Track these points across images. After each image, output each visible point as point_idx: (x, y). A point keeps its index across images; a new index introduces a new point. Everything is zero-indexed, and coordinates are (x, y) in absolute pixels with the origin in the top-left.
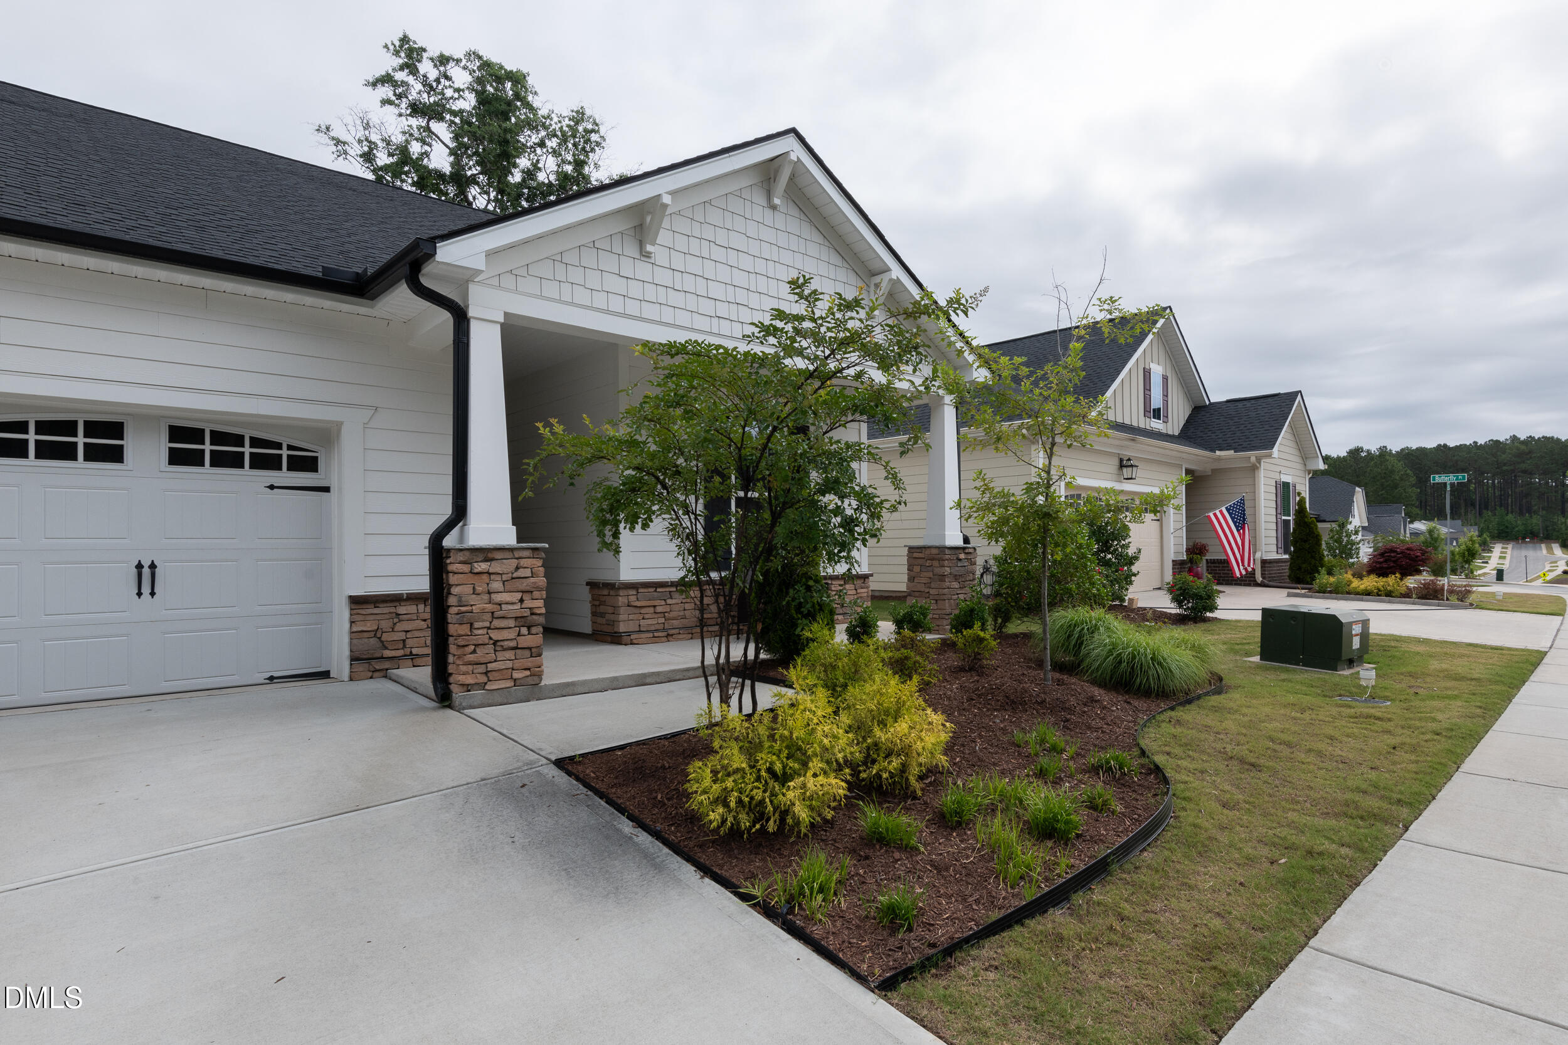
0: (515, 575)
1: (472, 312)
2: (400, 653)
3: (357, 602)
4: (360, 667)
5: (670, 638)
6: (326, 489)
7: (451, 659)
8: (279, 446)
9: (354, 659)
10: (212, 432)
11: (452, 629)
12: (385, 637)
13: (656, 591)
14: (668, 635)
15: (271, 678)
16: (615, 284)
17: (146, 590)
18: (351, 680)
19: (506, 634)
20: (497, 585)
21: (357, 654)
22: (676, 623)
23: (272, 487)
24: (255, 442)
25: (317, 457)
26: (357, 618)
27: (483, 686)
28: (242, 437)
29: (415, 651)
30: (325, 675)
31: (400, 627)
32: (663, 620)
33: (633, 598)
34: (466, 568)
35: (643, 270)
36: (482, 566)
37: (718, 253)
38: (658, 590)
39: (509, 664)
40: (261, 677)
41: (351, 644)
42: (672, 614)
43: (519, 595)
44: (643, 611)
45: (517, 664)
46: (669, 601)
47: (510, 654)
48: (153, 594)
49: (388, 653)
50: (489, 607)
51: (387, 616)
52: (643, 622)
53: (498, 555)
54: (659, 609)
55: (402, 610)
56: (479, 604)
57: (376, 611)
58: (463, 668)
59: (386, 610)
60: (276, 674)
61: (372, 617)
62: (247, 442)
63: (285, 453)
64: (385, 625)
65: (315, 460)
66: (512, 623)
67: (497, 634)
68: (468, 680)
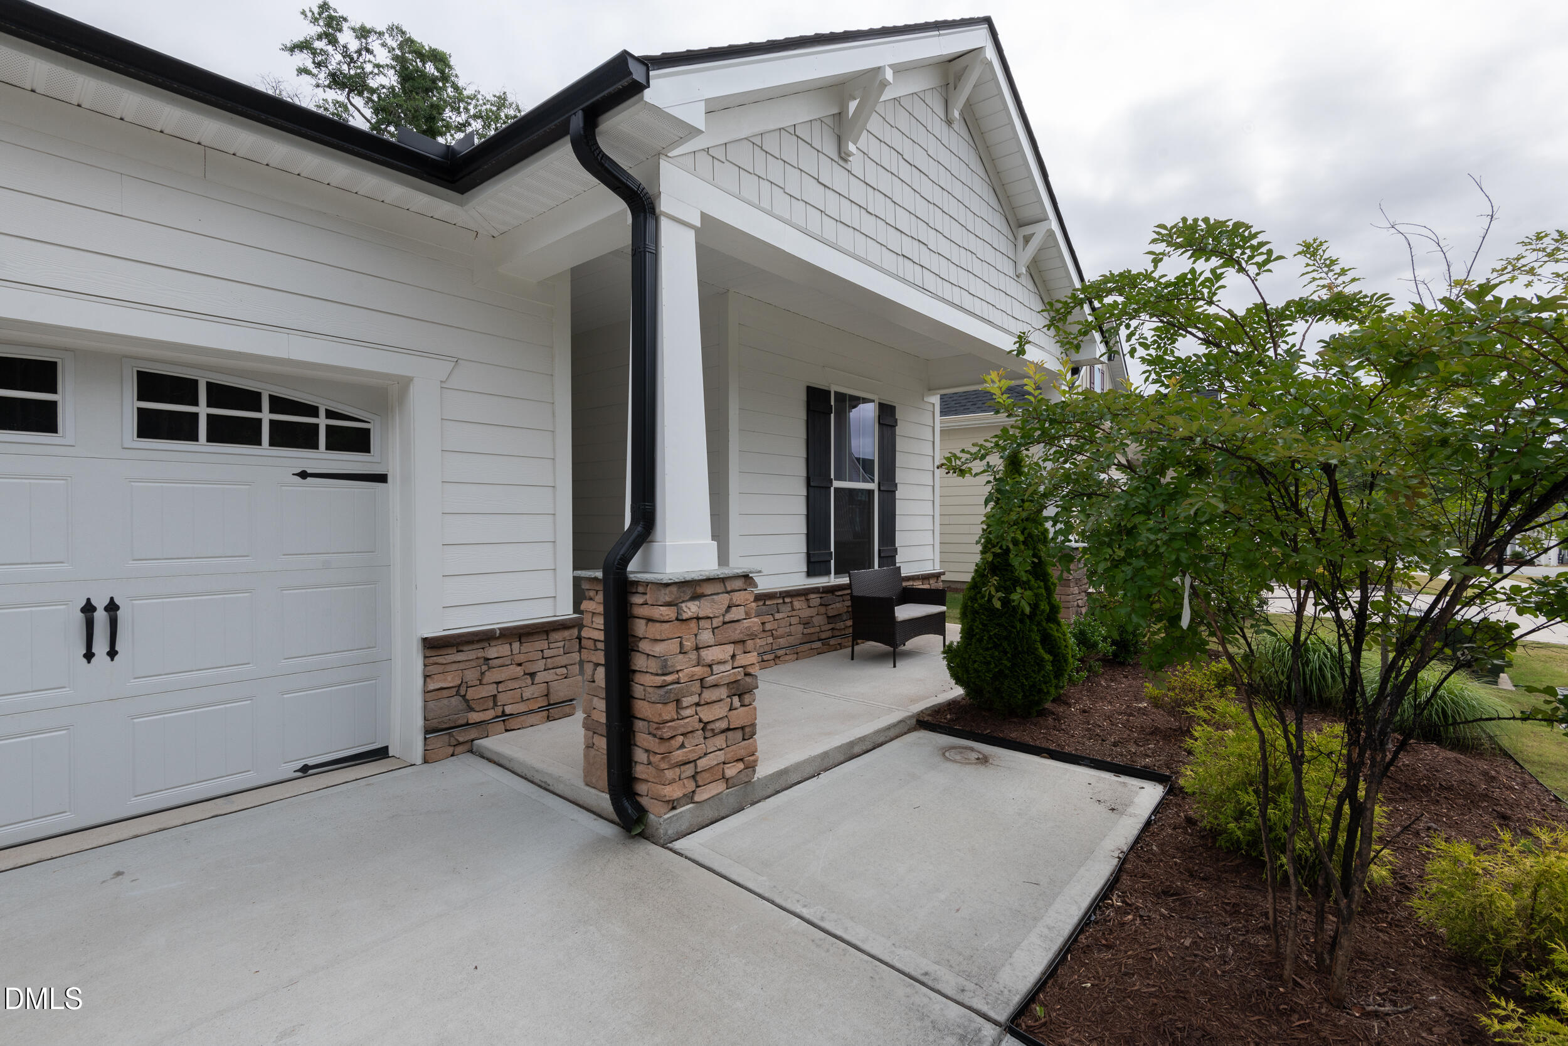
0: (727, 619)
1: (665, 205)
2: (490, 714)
3: (433, 646)
4: (439, 741)
5: (777, 661)
6: (382, 478)
7: (640, 756)
8: (313, 411)
9: (430, 729)
10: (210, 386)
11: (642, 708)
12: (471, 694)
13: (764, 604)
14: (776, 657)
15: (305, 769)
16: (814, 192)
17: (101, 646)
18: (426, 761)
19: (719, 711)
20: (706, 637)
21: (434, 723)
22: (782, 642)
23: (303, 475)
24: (279, 404)
25: (368, 430)
26: (432, 669)
27: (690, 798)
28: (257, 396)
29: (508, 710)
30: (381, 753)
31: (490, 677)
32: (770, 640)
34: (668, 613)
36: (691, 609)
38: (768, 603)
39: (721, 756)
40: (289, 769)
41: (425, 707)
42: (780, 631)
43: (730, 649)
45: (729, 754)
46: (777, 616)
47: (720, 741)
48: (112, 653)
49: (474, 717)
50: (699, 671)
51: (474, 664)
53: (708, 589)
55: (492, 652)
56: (686, 667)
57: (460, 657)
58: (669, 774)
59: (472, 655)
60: (311, 762)
61: (455, 667)
62: (266, 404)
63: (322, 422)
64: (471, 676)
65: (366, 432)
66: (723, 692)
67: (706, 714)
68: (674, 792)
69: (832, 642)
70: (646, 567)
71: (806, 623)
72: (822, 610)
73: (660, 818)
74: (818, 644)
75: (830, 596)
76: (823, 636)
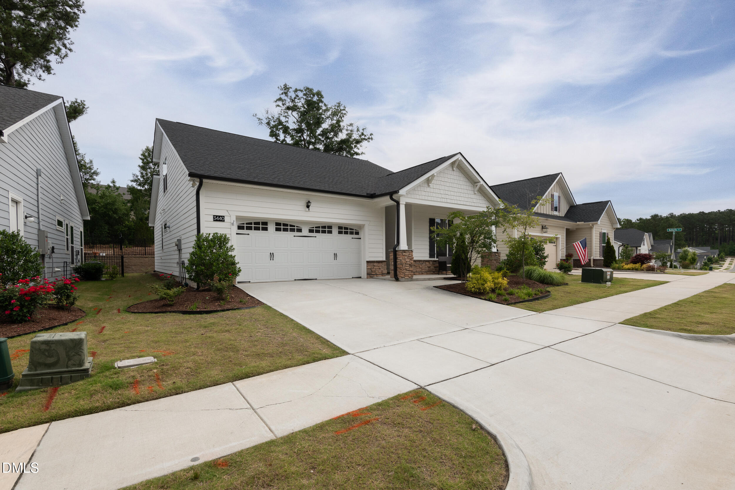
1: (401, 203)
2: (374, 273)
3: (368, 262)
4: (368, 276)
6: (360, 238)
7: (398, 272)
9: (367, 274)
10: (344, 227)
11: (398, 266)
12: (372, 270)
15: (353, 277)
16: (424, 193)
18: (367, 278)
19: (408, 268)
20: (406, 258)
23: (352, 238)
24: (350, 229)
26: (368, 266)
27: (404, 277)
28: (348, 228)
29: (377, 273)
30: (360, 277)
31: (375, 268)
32: (421, 270)
33: (415, 264)
34: (401, 254)
35: (428, 189)
36: (404, 254)
37: (442, 183)
39: (408, 274)
40: (351, 277)
41: (367, 271)
42: (423, 268)
44: (417, 267)
45: (409, 274)
47: (408, 272)
48: (336, 259)
49: (373, 273)
50: (405, 262)
52: (417, 270)
53: (406, 252)
54: (420, 267)
55: (375, 264)
56: (403, 261)
58: (402, 274)
59: (372, 264)
61: (370, 266)
63: (354, 231)
64: (372, 267)
65: (358, 232)
66: (408, 265)
67: (406, 268)
68: (402, 276)
69: (435, 272)
70: (398, 248)
71: (429, 267)
72: (433, 265)
73: (400, 278)
74: (432, 272)
75: (435, 262)
76: (433, 271)
